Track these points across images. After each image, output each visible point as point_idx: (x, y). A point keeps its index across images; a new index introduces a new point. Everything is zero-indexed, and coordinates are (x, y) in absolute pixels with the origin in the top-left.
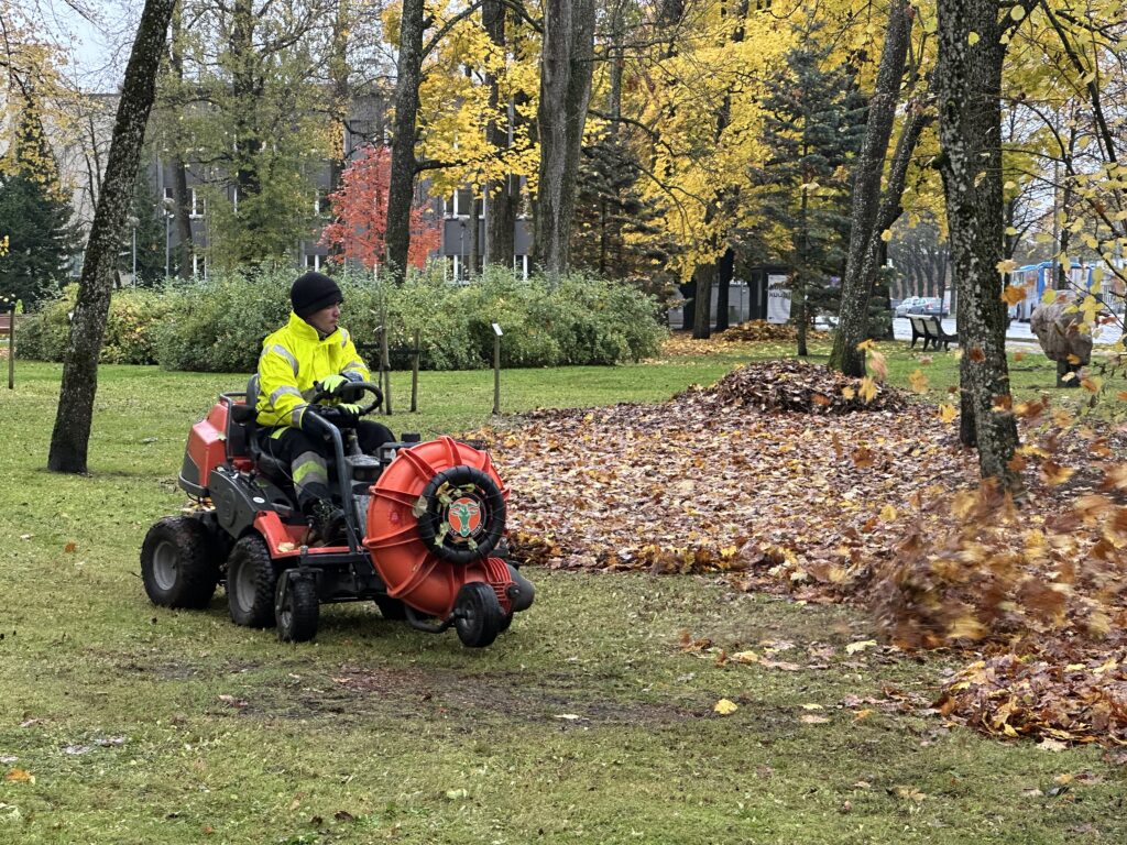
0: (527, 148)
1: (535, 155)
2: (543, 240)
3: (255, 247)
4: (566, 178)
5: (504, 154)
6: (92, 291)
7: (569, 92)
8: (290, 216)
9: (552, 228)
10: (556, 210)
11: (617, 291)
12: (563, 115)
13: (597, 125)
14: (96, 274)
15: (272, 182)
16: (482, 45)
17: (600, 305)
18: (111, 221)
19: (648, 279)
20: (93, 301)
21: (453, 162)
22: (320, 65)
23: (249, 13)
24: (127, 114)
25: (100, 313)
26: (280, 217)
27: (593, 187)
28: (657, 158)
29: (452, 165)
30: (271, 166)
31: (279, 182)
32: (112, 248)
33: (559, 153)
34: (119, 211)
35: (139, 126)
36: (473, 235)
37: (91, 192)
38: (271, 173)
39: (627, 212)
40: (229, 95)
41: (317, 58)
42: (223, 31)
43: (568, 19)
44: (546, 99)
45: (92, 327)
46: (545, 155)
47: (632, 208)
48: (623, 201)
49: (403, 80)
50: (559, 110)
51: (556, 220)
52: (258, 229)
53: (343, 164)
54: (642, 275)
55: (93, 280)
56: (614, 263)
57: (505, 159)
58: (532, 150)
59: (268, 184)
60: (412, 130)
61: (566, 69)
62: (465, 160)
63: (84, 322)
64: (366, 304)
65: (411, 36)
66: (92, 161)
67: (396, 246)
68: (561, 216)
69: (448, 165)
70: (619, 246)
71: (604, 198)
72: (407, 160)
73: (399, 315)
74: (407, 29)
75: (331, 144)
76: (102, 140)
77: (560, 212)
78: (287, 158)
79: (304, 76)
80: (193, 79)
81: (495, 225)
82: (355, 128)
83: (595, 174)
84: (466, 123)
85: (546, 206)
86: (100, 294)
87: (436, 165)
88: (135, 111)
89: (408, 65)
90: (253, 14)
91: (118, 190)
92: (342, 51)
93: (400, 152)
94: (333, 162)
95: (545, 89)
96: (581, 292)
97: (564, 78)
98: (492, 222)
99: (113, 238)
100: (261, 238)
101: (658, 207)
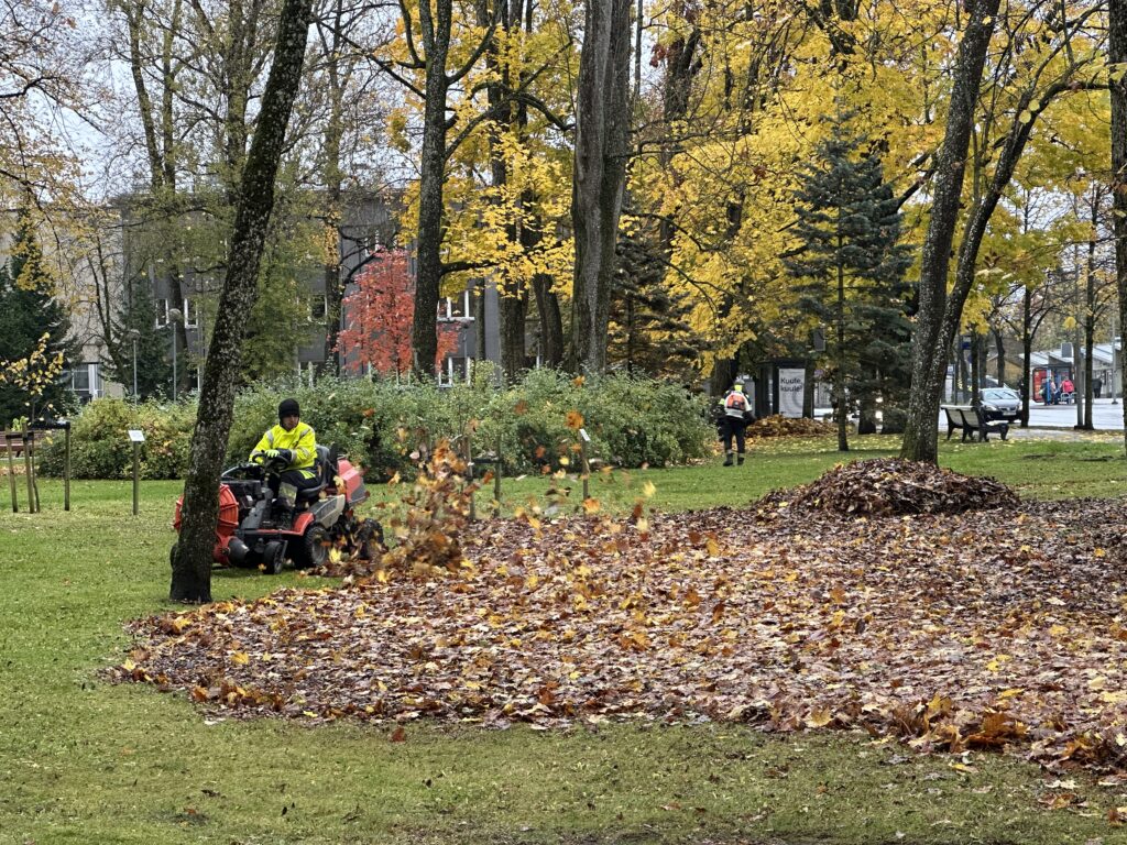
0: (554, 247)
1: (569, 247)
2: (580, 341)
4: (602, 276)
5: (531, 253)
6: (214, 409)
7: (603, 188)
8: (287, 323)
9: (589, 327)
10: (593, 309)
11: (663, 391)
12: (598, 212)
13: (625, 222)
14: (217, 391)
15: (269, 290)
16: (507, 144)
17: (647, 405)
18: (232, 334)
19: (679, 376)
20: (214, 419)
21: (479, 262)
22: (313, 171)
23: (243, 122)
24: (246, 220)
25: (222, 432)
26: (278, 324)
27: (618, 284)
28: (671, 253)
29: (478, 266)
30: (268, 273)
31: (276, 290)
32: (233, 362)
33: (594, 251)
34: (239, 324)
35: (258, 233)
36: (478, 336)
37: (99, 305)
38: (267, 280)
39: (654, 309)
40: (224, 205)
41: (311, 165)
42: (218, 141)
43: (600, 116)
44: (580, 197)
45: (214, 447)
46: (579, 255)
47: (659, 304)
48: (650, 298)
49: (427, 182)
50: (593, 207)
51: (593, 319)
52: (255, 337)
53: (338, 270)
54: (673, 373)
55: (214, 397)
56: (645, 360)
57: (532, 258)
58: (559, 249)
59: (265, 292)
60: (437, 230)
61: (599, 166)
62: (491, 260)
63: (206, 441)
64: (413, 412)
65: (434, 137)
66: (99, 274)
67: (423, 350)
68: (597, 315)
69: (474, 266)
70: (645, 344)
71: (631, 296)
72: (433, 263)
73: (446, 420)
74: (430, 131)
75: (326, 249)
76: (108, 252)
77: (597, 310)
78: (283, 265)
79: (298, 183)
80: (187, 188)
81: (507, 326)
82: (348, 233)
83: (621, 271)
84: (492, 222)
85: (582, 305)
86: (221, 411)
87: (463, 266)
88: (255, 218)
89: (432, 167)
90: (246, 122)
91: (238, 301)
92: (334, 157)
93: (425, 255)
94: (328, 268)
95: (579, 185)
96: (629, 393)
97: (597, 174)
98: (504, 323)
99: (234, 352)
100: (260, 345)
101: (683, 303)
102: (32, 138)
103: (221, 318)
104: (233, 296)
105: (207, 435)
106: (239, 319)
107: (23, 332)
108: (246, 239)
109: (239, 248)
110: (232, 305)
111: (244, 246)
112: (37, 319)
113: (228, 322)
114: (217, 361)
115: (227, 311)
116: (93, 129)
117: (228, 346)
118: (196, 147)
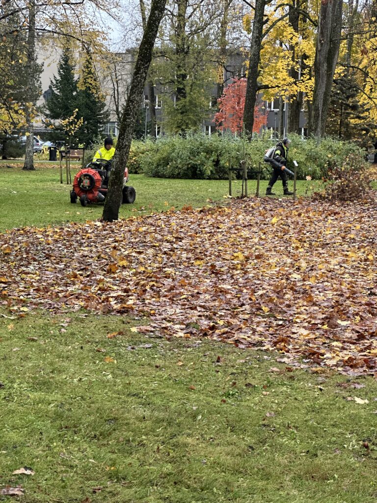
0: (308, 80)
1: (312, 82)
2: (314, 123)
3: (183, 122)
4: (326, 94)
5: (297, 82)
6: (123, 144)
7: (329, 54)
8: (199, 108)
9: (318, 117)
10: (320, 109)
11: (347, 146)
12: (325, 65)
13: (340, 69)
14: (124, 137)
15: (192, 93)
16: (290, 32)
17: (339, 153)
18: (131, 114)
19: (361, 140)
20: (123, 148)
21: (274, 86)
22: (214, 40)
23: (184, 17)
24: (140, 66)
25: (125, 154)
26: (194, 109)
27: (337, 98)
28: (366, 84)
29: (274, 87)
30: (191, 86)
31: (195, 93)
32: (132, 125)
33: (323, 82)
34: (135, 109)
35: (145, 72)
36: (280, 118)
37: (114, 97)
38: (191, 89)
39: (352, 110)
40: (174, 54)
41: (213, 37)
42: (173, 26)
43: (329, 21)
44: (318, 57)
45: (122, 160)
46: (316, 83)
47: (354, 107)
48: (351, 104)
49: (253, 48)
50: (324, 62)
51: (320, 113)
52: (185, 114)
53: (223, 85)
54: (358, 138)
56: (346, 133)
57: (298, 85)
58: (310, 81)
60: (256, 70)
61: (327, 44)
62: (279, 85)
64: (235, 150)
65: (258, 28)
66: (115, 83)
67: (247, 123)
68: (322, 111)
69: (272, 87)
70: (348, 125)
71: (342, 103)
72: (254, 85)
73: (249, 155)
74: (256, 25)
75: (218, 76)
76: (120, 74)
77: (322, 109)
78: (198, 82)
79: (207, 45)
80: (158, 47)
81: (291, 114)
82: (229, 69)
83: (338, 92)
84: (281, 68)
85: (316, 107)
87: (267, 87)
88: (143, 65)
89: (256, 41)
90: (186, 17)
92: (224, 34)
93: (251, 81)
94: (219, 84)
95: (318, 53)
96: (331, 146)
97: (326, 48)
98: (290, 113)
99: (132, 121)
100: (186, 117)
101: (366, 107)
102: (86, 23)
103: (127, 107)
104: (133, 97)
105: (119, 155)
106: (134, 107)
107: (86, 107)
108: (139, 74)
109: (136, 78)
110: (132, 102)
111: (138, 77)
112: (91, 102)
113: (130, 108)
114: (125, 125)
115: (130, 104)
116: (113, 19)
117: (130, 119)
118: (163, 28)
